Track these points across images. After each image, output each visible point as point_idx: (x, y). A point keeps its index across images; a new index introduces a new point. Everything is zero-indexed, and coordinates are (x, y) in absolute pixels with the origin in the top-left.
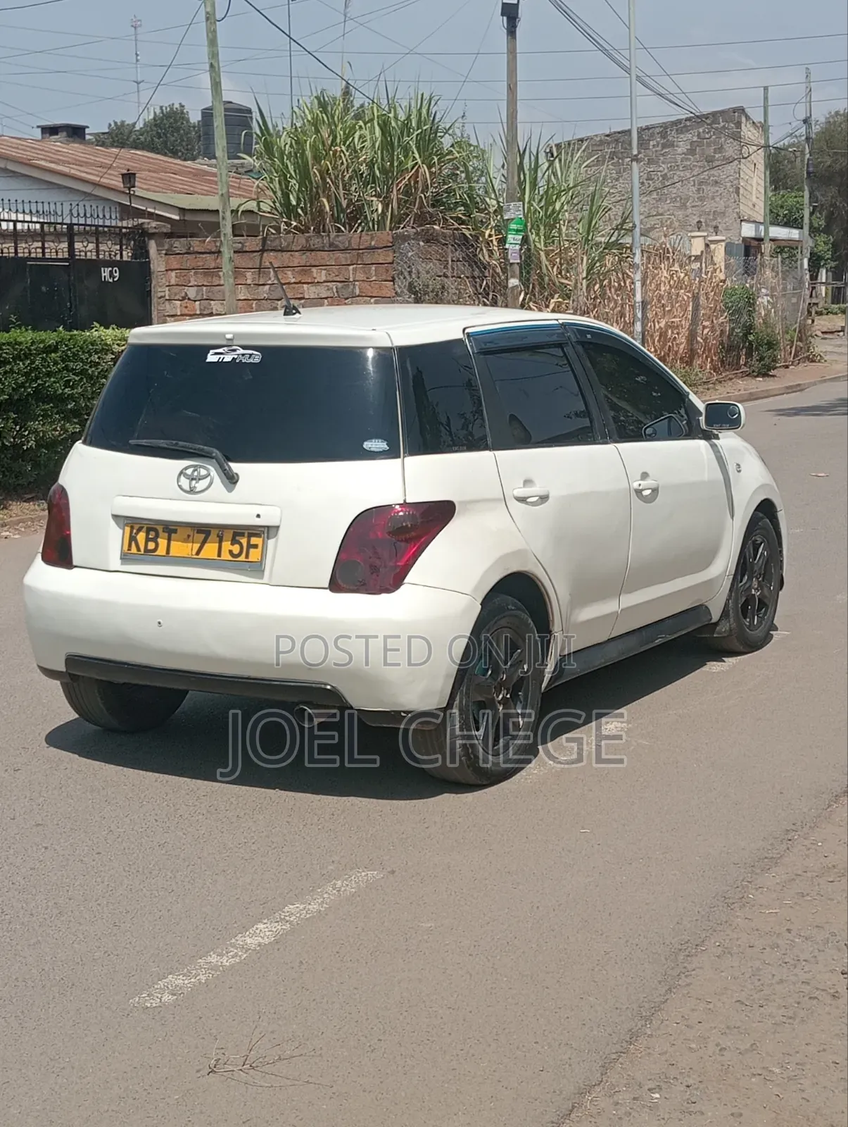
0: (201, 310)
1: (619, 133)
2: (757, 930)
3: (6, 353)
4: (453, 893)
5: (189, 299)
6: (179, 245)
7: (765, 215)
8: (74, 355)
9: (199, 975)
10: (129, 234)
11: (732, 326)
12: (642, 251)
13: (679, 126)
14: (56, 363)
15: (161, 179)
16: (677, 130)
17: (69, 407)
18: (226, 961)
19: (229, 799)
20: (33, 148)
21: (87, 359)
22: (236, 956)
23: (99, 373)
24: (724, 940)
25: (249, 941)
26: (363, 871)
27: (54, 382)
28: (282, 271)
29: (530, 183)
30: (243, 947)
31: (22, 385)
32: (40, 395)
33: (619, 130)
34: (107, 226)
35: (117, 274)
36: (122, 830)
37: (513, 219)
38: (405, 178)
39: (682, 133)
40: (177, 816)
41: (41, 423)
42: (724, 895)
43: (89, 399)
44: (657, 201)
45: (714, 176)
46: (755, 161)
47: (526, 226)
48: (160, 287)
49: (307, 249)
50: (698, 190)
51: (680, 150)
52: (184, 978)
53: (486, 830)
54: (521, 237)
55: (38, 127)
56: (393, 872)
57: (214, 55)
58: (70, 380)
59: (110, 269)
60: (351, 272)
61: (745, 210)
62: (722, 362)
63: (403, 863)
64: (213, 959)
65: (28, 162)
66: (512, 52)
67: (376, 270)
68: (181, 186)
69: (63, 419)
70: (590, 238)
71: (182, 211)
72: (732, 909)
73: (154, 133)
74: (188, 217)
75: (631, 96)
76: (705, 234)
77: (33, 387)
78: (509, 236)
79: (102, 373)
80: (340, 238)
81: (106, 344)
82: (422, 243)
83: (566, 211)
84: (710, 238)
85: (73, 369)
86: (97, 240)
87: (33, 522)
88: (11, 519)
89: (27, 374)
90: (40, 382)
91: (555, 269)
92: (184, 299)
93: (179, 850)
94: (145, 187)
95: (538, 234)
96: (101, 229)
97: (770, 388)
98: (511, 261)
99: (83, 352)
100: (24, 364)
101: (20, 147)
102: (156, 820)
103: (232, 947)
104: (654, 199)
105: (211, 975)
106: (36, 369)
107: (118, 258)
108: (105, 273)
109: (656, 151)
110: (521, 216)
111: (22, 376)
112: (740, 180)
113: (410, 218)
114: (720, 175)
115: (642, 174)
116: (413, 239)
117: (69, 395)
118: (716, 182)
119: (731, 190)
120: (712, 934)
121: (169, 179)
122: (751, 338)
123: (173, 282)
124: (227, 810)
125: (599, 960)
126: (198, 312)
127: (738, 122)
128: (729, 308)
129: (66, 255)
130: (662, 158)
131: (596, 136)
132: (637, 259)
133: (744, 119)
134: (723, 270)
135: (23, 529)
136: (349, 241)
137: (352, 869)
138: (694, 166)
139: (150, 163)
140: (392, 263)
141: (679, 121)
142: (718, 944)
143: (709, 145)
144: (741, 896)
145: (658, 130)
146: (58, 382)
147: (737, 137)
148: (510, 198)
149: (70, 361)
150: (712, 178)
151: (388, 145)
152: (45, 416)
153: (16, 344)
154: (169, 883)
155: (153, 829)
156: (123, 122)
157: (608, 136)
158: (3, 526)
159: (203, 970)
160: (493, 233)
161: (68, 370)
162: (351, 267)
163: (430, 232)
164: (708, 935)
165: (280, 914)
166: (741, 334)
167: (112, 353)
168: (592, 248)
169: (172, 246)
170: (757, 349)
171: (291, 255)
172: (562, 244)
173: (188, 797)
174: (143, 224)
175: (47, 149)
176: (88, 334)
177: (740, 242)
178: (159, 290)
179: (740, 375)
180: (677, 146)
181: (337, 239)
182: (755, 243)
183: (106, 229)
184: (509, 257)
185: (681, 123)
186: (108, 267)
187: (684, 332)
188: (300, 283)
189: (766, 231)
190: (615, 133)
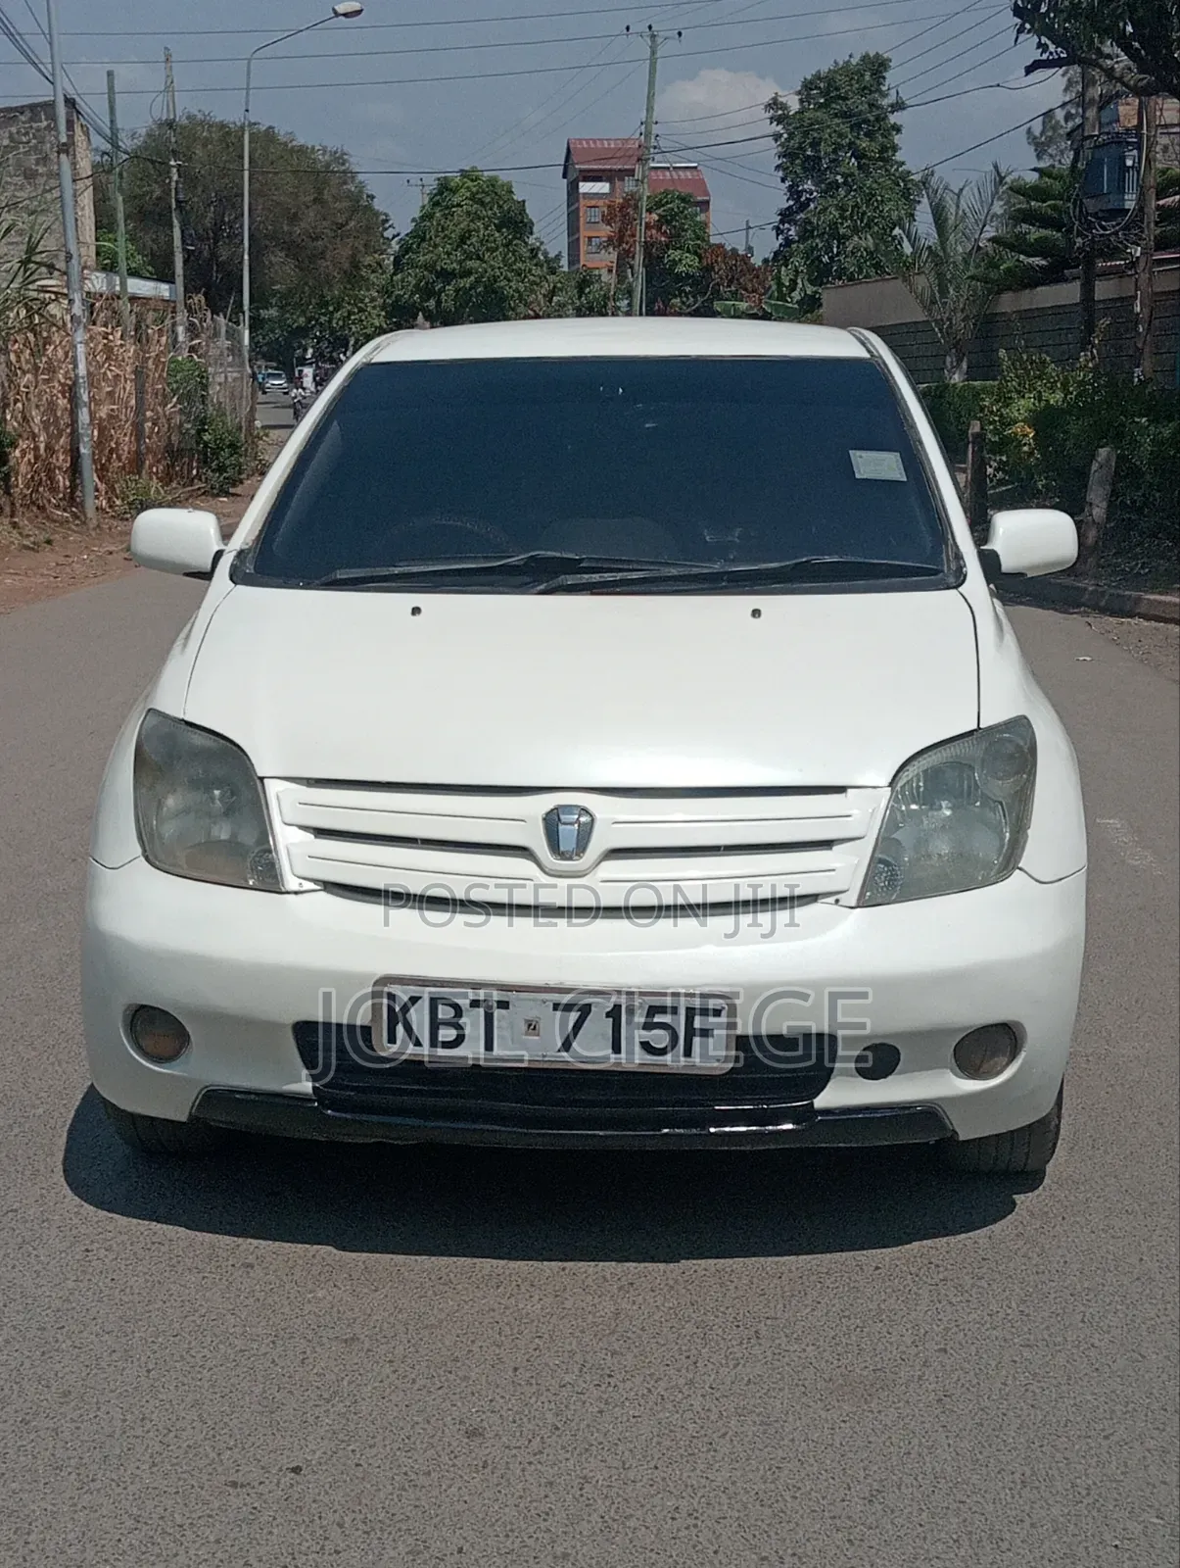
11: (183, 418)
62: (169, 474)
122: (206, 437)
127: (70, 120)
128: (174, 392)
132: (78, 309)
133: (79, 117)
166: (193, 432)
170: (215, 453)
179: (196, 492)
187: (125, 426)
189: (124, 285)
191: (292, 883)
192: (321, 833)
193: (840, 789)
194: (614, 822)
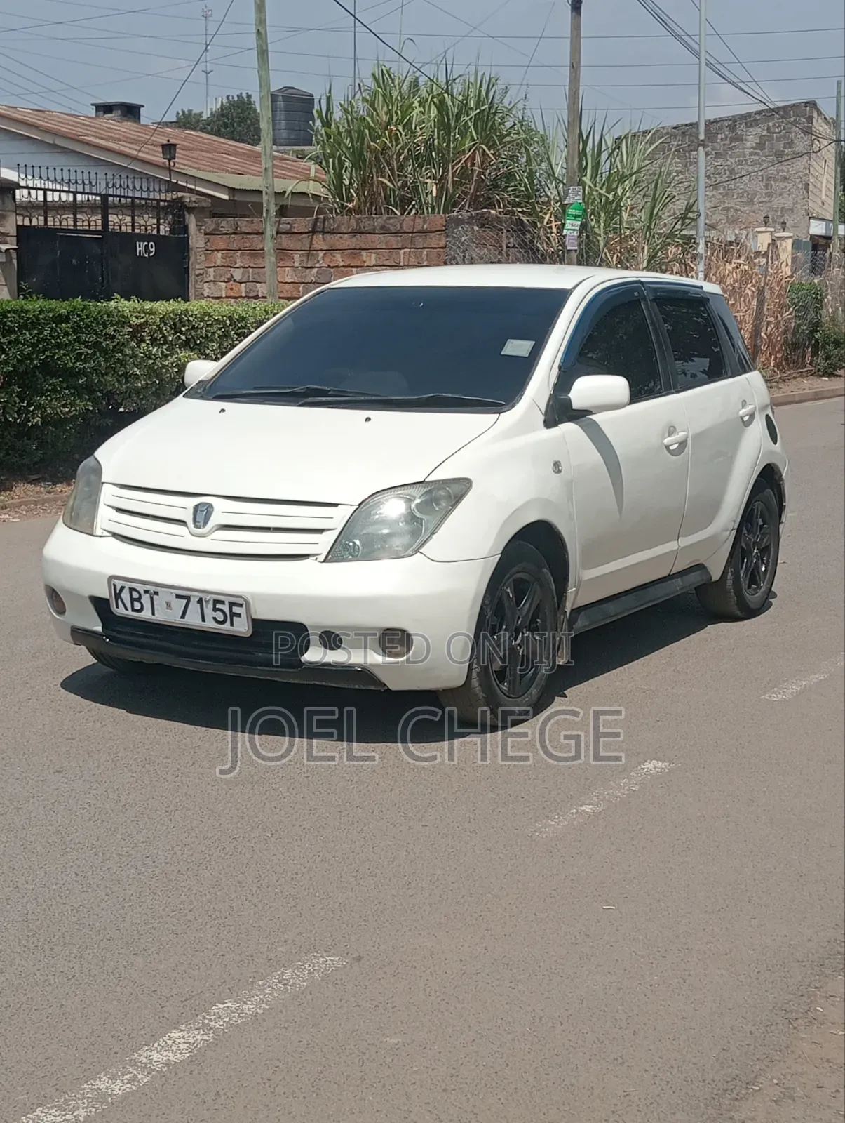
0: (246, 292)
1: (686, 125)
2: (828, 1061)
3: (11, 321)
4: (432, 993)
5: (235, 281)
6: (226, 225)
7: (835, 212)
8: (87, 326)
9: (78, 1109)
10: (167, 207)
11: (798, 322)
12: (706, 242)
13: (749, 120)
14: (66, 334)
15: (212, 159)
16: (746, 124)
17: (80, 382)
18: (118, 1088)
19: (173, 847)
20: (84, 124)
21: (101, 331)
22: (134, 1081)
23: (114, 347)
24: (784, 1075)
25: (155, 1056)
26: (322, 957)
27: (64, 355)
28: (331, 254)
29: (592, 167)
30: (145, 1067)
31: (29, 357)
32: (48, 368)
33: (687, 122)
34: (144, 199)
35: (153, 249)
36: (31, 887)
37: (572, 204)
38: (461, 160)
39: (751, 126)
40: (104, 869)
41: (49, 398)
42: (786, 1006)
43: (102, 374)
44: (723, 196)
45: (783, 171)
46: (826, 158)
47: (585, 211)
48: (199, 264)
49: (357, 232)
50: (766, 186)
51: (748, 145)
52: (57, 1113)
53: (485, 901)
54: (579, 223)
55: (92, 105)
56: (359, 959)
57: (261, 21)
58: (82, 354)
59: (146, 243)
60: (402, 256)
61: (815, 208)
62: (787, 359)
63: (374, 946)
64: (103, 1083)
65: (76, 137)
66: (576, 28)
67: (427, 255)
68: (232, 166)
69: (73, 395)
70: (652, 227)
71: (232, 190)
72: (795, 1028)
73: (221, 123)
74: (237, 198)
75: (699, 107)
76: (772, 229)
77: (41, 360)
78: (568, 222)
79: (118, 347)
80: (391, 221)
81: (123, 316)
82: (476, 228)
83: (628, 198)
84: (777, 235)
85: (85, 342)
86: (133, 212)
87: (36, 505)
88: (12, 501)
89: (34, 345)
90: (47, 353)
91: (615, 258)
92: (229, 280)
93: (96, 917)
94: (196, 166)
95: (598, 222)
96: (137, 201)
97: (837, 387)
98: (568, 248)
99: (98, 324)
100: (31, 335)
101: (71, 123)
102: (77, 874)
103: (132, 1066)
104: (721, 193)
105: (94, 1110)
106: (45, 340)
107: (155, 232)
108: (140, 247)
109: (724, 145)
110: (581, 201)
111: (29, 346)
112: (811, 177)
113: (465, 203)
114: (789, 171)
115: (708, 168)
116: (467, 223)
117: (80, 370)
118: (785, 178)
119: (800, 186)
120: (768, 1066)
121: (220, 159)
122: (817, 335)
123: (219, 263)
124: (167, 863)
125: (616, 1105)
126: (244, 295)
127: (809, 116)
128: (795, 304)
129: (99, 228)
130: (730, 152)
131: (663, 128)
132: (701, 249)
133: (815, 114)
134: (790, 264)
135: (24, 513)
136: (401, 224)
137: (308, 952)
138: (762, 161)
139: (204, 143)
140: (445, 248)
141: (749, 115)
142: (776, 1081)
143: (779, 139)
144: (807, 1008)
145: (726, 124)
146: (69, 355)
147: (808, 131)
148: (571, 182)
149: (83, 333)
150: (780, 174)
151: (444, 124)
152: (54, 391)
153: (22, 312)
154: (71, 965)
155: (70, 887)
156: (190, 111)
157: (675, 128)
158: (2, 508)
159: (85, 1101)
160: (553, 219)
161: (80, 343)
162: (402, 251)
163: (486, 216)
164: (763, 1067)
165: (204, 1017)
166: (807, 332)
167: (130, 326)
168: (654, 237)
169: (218, 225)
170: (823, 347)
171: (341, 237)
172: (622, 232)
173: (123, 842)
174: (182, 197)
175: (98, 126)
176: (104, 304)
177: (808, 239)
178: (197, 267)
179: (805, 374)
180: (746, 140)
181: (388, 222)
182: (823, 242)
183: (143, 202)
184: (567, 242)
185: (750, 117)
186: (144, 242)
187: (749, 327)
188: (349, 266)
189: (836, 229)
190: (682, 125)
191: (99, 532)
192: (119, 510)
193: (336, 505)
194: (223, 512)
